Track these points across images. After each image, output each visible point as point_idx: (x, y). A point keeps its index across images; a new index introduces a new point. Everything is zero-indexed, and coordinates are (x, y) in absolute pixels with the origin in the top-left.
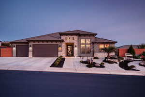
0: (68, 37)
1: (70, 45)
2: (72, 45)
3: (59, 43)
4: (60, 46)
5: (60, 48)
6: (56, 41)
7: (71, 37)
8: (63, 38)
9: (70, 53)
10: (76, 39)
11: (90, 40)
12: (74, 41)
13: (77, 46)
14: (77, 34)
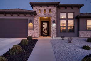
0: (42, 9)
1: (46, 22)
3: (29, 17)
4: (31, 21)
5: (30, 25)
7: (48, 9)
8: (35, 9)
9: (46, 31)
10: (55, 11)
11: (73, 13)
12: (51, 15)
13: (56, 21)
14: (56, 5)
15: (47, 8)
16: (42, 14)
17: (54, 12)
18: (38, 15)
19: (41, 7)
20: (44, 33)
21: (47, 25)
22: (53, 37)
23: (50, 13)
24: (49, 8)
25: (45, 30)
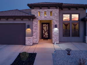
0: (43, 11)
1: (46, 23)
2: (49, 24)
3: (27, 22)
5: (28, 30)
6: (22, 18)
8: (34, 12)
9: (46, 34)
10: (57, 13)
11: (78, 15)
12: (52, 17)
13: (58, 25)
14: (58, 6)
15: (48, 10)
16: (42, 17)
17: (56, 15)
18: (37, 19)
19: (41, 8)
20: (44, 36)
21: (48, 27)
22: (55, 43)
23: (51, 15)
24: (50, 10)
25: (45, 32)
